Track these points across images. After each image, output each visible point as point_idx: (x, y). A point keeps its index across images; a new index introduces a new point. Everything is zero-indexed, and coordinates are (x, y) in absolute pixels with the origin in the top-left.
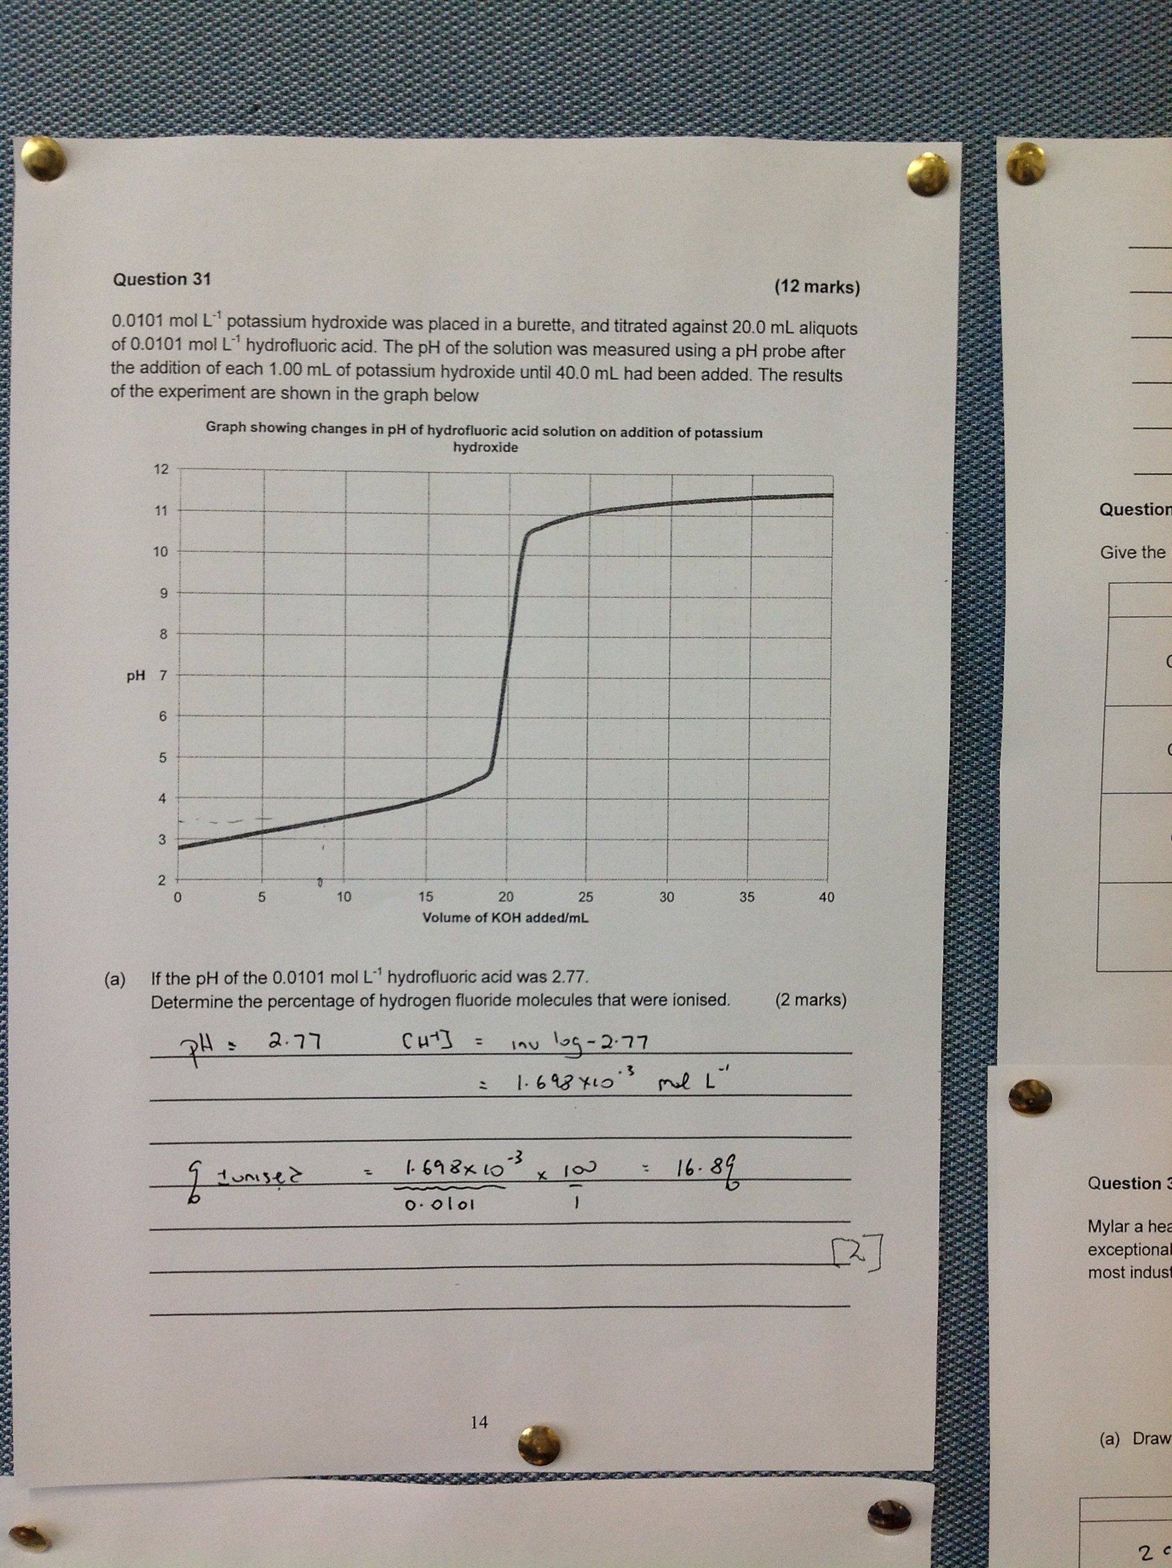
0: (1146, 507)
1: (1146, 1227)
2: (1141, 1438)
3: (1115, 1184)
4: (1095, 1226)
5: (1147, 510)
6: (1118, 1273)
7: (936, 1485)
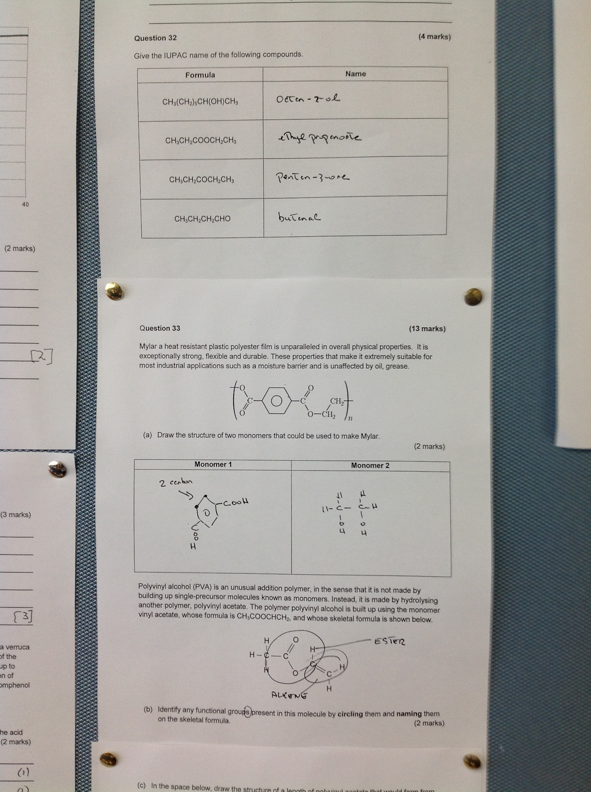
0: (154, 37)
1: (163, 347)
2: (161, 435)
3: (151, 329)
4: (142, 346)
5: (154, 38)
6: (152, 366)
7: (75, 454)
